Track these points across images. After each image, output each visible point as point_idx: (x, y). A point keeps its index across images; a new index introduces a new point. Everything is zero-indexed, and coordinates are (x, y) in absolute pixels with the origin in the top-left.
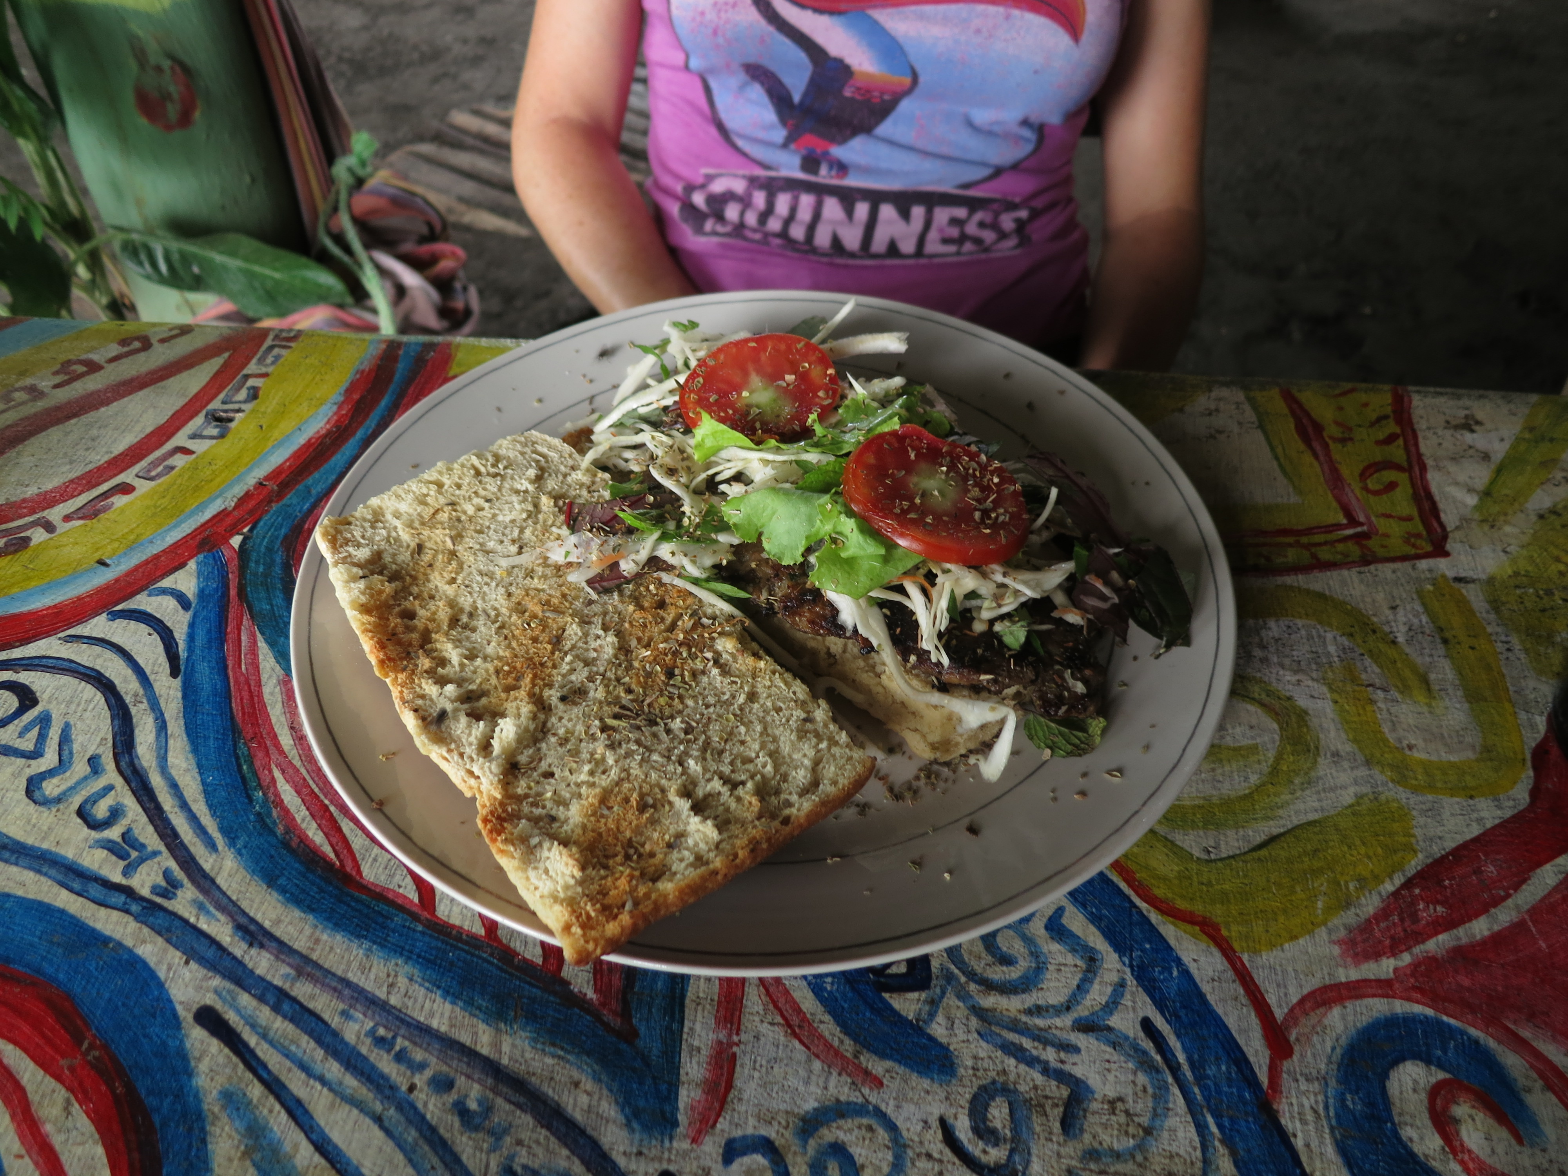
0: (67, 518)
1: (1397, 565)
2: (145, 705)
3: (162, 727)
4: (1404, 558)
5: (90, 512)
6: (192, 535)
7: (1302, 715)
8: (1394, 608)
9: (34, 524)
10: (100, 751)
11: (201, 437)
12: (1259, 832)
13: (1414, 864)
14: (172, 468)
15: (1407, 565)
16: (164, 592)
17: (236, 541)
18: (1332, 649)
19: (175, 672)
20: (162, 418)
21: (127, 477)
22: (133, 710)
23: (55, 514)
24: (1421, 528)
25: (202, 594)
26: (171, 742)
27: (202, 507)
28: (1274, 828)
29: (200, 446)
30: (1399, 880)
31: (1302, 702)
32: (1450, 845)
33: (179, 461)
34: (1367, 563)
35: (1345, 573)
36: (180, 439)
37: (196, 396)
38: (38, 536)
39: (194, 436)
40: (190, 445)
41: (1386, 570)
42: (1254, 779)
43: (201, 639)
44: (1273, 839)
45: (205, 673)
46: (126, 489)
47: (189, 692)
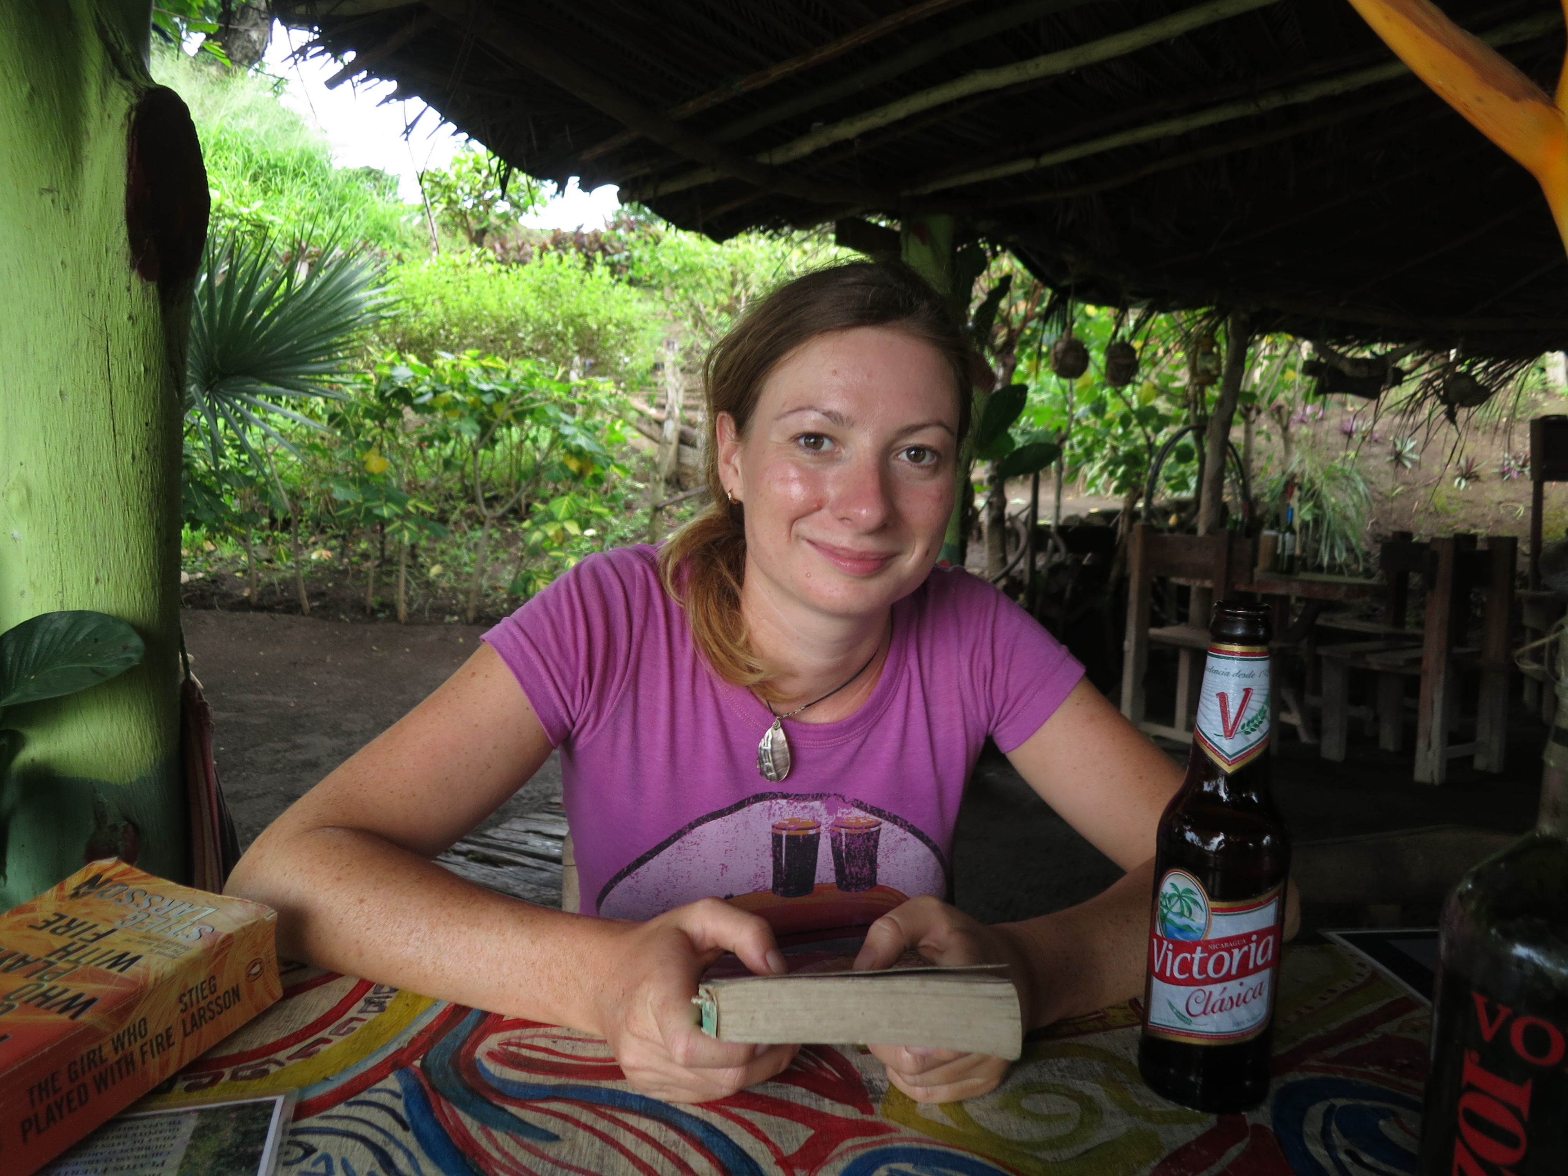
0: (290, 1058)
1: (1124, 1030)
2: (392, 1146)
3: (410, 1155)
4: (1126, 1026)
5: (306, 1053)
6: (386, 1061)
7: (1090, 1099)
8: (1127, 1049)
9: (269, 1062)
10: (373, 1169)
11: (366, 1011)
12: (1080, 1149)
13: (1165, 1153)
14: (354, 1029)
15: (1129, 1029)
16: (379, 1090)
17: (417, 1063)
18: (1098, 1069)
19: (405, 1127)
20: (335, 1002)
21: (324, 1034)
22: (387, 1149)
23: (281, 1055)
24: (1132, 1012)
25: (405, 1089)
26: (420, 1162)
27: (385, 1047)
28: (1088, 1146)
29: (369, 1017)
30: (1158, 1161)
31: (1087, 1092)
32: (1180, 1144)
33: (358, 1025)
34: (1108, 1030)
35: (1096, 1035)
36: (352, 1013)
37: (353, 991)
38: (273, 1069)
39: (361, 1011)
40: (361, 1016)
41: (1119, 1032)
42: (1072, 1127)
43: (416, 1112)
44: (1087, 1151)
45: (426, 1126)
46: (327, 1041)
47: (420, 1137)
